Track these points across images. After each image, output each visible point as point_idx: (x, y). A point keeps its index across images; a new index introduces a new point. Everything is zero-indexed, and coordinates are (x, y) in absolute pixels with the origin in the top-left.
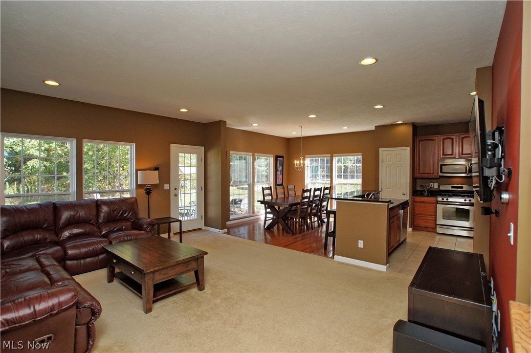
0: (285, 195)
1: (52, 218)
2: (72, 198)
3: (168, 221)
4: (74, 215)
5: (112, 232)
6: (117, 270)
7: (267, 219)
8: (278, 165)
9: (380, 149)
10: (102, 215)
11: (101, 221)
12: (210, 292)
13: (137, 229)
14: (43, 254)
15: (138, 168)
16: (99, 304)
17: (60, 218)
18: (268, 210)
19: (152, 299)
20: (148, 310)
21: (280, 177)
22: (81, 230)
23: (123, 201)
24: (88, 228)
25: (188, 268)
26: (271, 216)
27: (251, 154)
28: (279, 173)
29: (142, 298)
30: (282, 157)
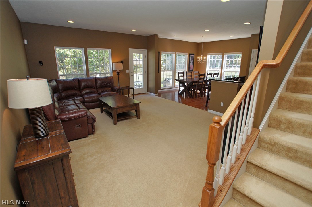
0: (192, 76)
1: (78, 85)
2: (85, 77)
3: (128, 88)
4: (86, 84)
5: (102, 92)
6: (104, 108)
7: (180, 89)
8: (191, 59)
9: (252, 50)
10: (98, 84)
11: (97, 87)
12: (142, 120)
13: (113, 92)
14: (76, 99)
15: (113, 62)
16: (95, 117)
17: (81, 85)
18: (181, 85)
19: (116, 120)
20: (115, 124)
21: (191, 66)
22: (90, 91)
23: (107, 78)
24: (92, 90)
25: (132, 109)
26: (183, 88)
27: (174, 53)
28: (191, 64)
29: (112, 119)
30: (194, 54)
